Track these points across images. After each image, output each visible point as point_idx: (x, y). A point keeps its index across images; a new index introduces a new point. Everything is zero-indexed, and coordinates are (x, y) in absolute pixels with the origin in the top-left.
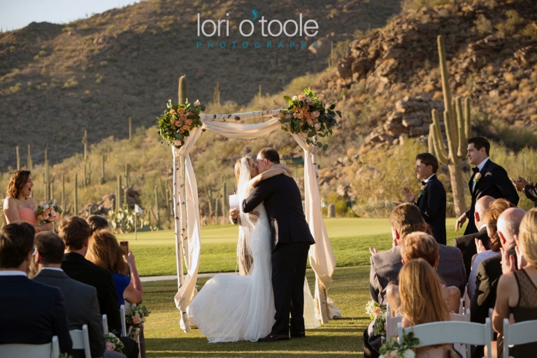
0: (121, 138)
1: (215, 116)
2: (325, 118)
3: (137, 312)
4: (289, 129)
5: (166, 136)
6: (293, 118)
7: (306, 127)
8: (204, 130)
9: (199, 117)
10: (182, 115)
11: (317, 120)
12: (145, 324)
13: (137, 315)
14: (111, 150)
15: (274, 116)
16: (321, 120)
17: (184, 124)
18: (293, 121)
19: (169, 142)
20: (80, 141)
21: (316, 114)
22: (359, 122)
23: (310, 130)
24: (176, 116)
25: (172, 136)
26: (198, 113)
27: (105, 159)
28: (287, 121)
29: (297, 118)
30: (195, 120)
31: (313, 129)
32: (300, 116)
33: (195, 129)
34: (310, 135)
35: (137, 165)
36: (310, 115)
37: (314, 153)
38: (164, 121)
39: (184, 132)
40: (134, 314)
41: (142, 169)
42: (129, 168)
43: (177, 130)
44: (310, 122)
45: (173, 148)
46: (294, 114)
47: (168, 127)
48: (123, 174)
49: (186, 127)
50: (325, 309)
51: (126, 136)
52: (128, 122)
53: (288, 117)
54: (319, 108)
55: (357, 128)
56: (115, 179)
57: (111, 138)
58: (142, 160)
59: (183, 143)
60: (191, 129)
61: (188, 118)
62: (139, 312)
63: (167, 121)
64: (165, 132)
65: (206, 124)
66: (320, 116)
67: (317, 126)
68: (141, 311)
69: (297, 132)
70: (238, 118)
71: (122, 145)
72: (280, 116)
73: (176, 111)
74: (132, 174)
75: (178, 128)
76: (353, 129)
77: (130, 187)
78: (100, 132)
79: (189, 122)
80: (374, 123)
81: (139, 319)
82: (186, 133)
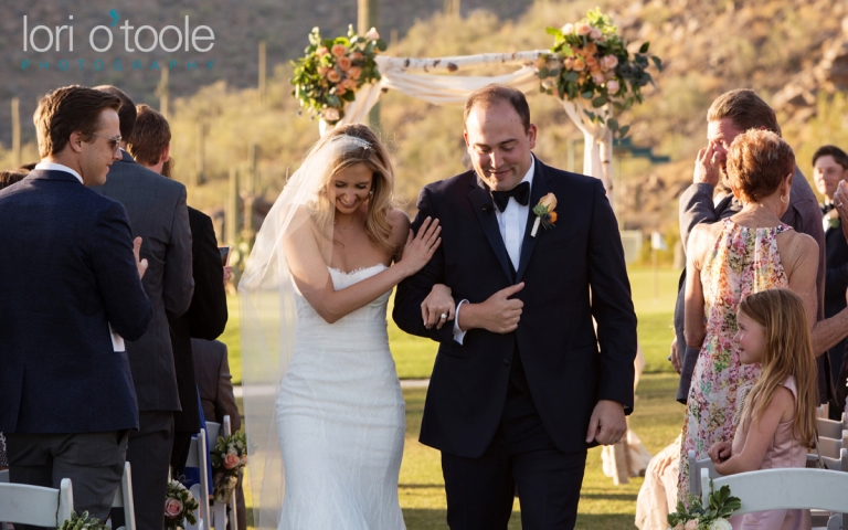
0: (242, 86)
1: (408, 63)
2: (629, 70)
3: (231, 445)
4: (556, 92)
5: (307, 99)
6: (563, 69)
7: (590, 86)
8: (385, 90)
9: (374, 64)
10: (340, 58)
11: (612, 75)
12: (245, 470)
13: (232, 451)
14: (220, 112)
15: (527, 65)
16: (620, 73)
17: (344, 77)
18: (565, 75)
19: (315, 112)
20: (152, 89)
21: (610, 62)
22: (763, 61)
23: (597, 94)
24: (330, 61)
25: (321, 100)
26: (373, 55)
27: (205, 132)
28: (552, 74)
29: (571, 70)
30: (368, 69)
31: (604, 91)
32: (578, 65)
33: (366, 87)
34: (597, 104)
35: (275, 146)
36: (599, 64)
37: (605, 139)
38: (306, 69)
39: (344, 92)
40: (226, 450)
41: (285, 155)
42: (258, 153)
43: (330, 88)
44: (598, 78)
45: (322, 124)
46: (567, 61)
47: (314, 82)
48: (245, 165)
49: (347, 84)
50: (622, 455)
51: (252, 81)
52: (257, 52)
53: (555, 66)
54: (617, 50)
55: (758, 76)
56: (225, 176)
57: (220, 86)
58: (286, 137)
59: (342, 115)
60: (359, 86)
61: (354, 64)
62: (236, 447)
63: (312, 69)
64: (307, 91)
65: (390, 77)
66: (618, 67)
67: (613, 86)
68: (240, 444)
69: (573, 97)
70: (453, 67)
71: (243, 102)
72: (537, 64)
73: (329, 51)
74: (263, 166)
75: (331, 85)
76: (749, 75)
77: (259, 193)
78: (197, 73)
79: (354, 72)
80: (794, 65)
81: (237, 459)
82: (349, 96)
